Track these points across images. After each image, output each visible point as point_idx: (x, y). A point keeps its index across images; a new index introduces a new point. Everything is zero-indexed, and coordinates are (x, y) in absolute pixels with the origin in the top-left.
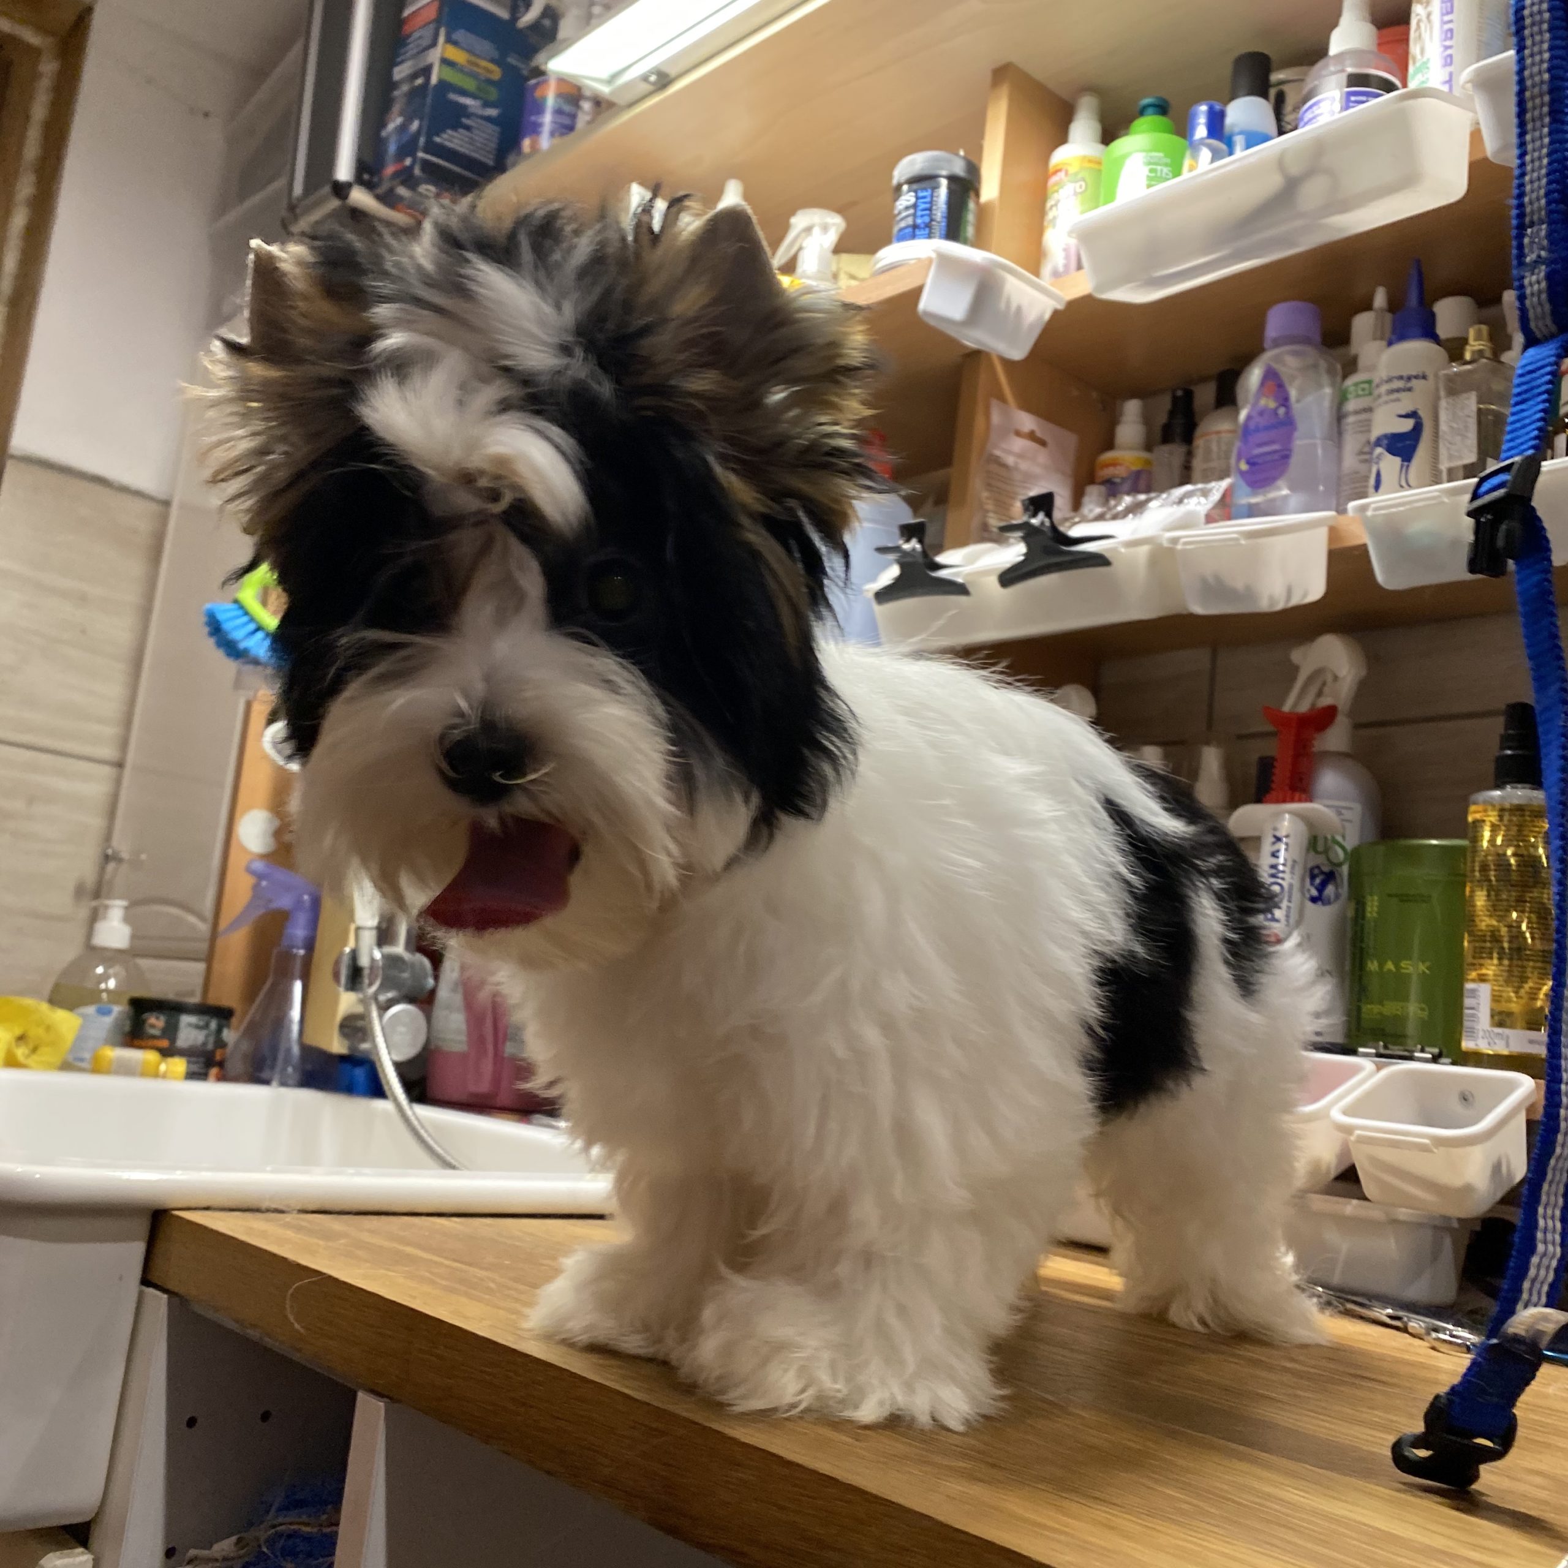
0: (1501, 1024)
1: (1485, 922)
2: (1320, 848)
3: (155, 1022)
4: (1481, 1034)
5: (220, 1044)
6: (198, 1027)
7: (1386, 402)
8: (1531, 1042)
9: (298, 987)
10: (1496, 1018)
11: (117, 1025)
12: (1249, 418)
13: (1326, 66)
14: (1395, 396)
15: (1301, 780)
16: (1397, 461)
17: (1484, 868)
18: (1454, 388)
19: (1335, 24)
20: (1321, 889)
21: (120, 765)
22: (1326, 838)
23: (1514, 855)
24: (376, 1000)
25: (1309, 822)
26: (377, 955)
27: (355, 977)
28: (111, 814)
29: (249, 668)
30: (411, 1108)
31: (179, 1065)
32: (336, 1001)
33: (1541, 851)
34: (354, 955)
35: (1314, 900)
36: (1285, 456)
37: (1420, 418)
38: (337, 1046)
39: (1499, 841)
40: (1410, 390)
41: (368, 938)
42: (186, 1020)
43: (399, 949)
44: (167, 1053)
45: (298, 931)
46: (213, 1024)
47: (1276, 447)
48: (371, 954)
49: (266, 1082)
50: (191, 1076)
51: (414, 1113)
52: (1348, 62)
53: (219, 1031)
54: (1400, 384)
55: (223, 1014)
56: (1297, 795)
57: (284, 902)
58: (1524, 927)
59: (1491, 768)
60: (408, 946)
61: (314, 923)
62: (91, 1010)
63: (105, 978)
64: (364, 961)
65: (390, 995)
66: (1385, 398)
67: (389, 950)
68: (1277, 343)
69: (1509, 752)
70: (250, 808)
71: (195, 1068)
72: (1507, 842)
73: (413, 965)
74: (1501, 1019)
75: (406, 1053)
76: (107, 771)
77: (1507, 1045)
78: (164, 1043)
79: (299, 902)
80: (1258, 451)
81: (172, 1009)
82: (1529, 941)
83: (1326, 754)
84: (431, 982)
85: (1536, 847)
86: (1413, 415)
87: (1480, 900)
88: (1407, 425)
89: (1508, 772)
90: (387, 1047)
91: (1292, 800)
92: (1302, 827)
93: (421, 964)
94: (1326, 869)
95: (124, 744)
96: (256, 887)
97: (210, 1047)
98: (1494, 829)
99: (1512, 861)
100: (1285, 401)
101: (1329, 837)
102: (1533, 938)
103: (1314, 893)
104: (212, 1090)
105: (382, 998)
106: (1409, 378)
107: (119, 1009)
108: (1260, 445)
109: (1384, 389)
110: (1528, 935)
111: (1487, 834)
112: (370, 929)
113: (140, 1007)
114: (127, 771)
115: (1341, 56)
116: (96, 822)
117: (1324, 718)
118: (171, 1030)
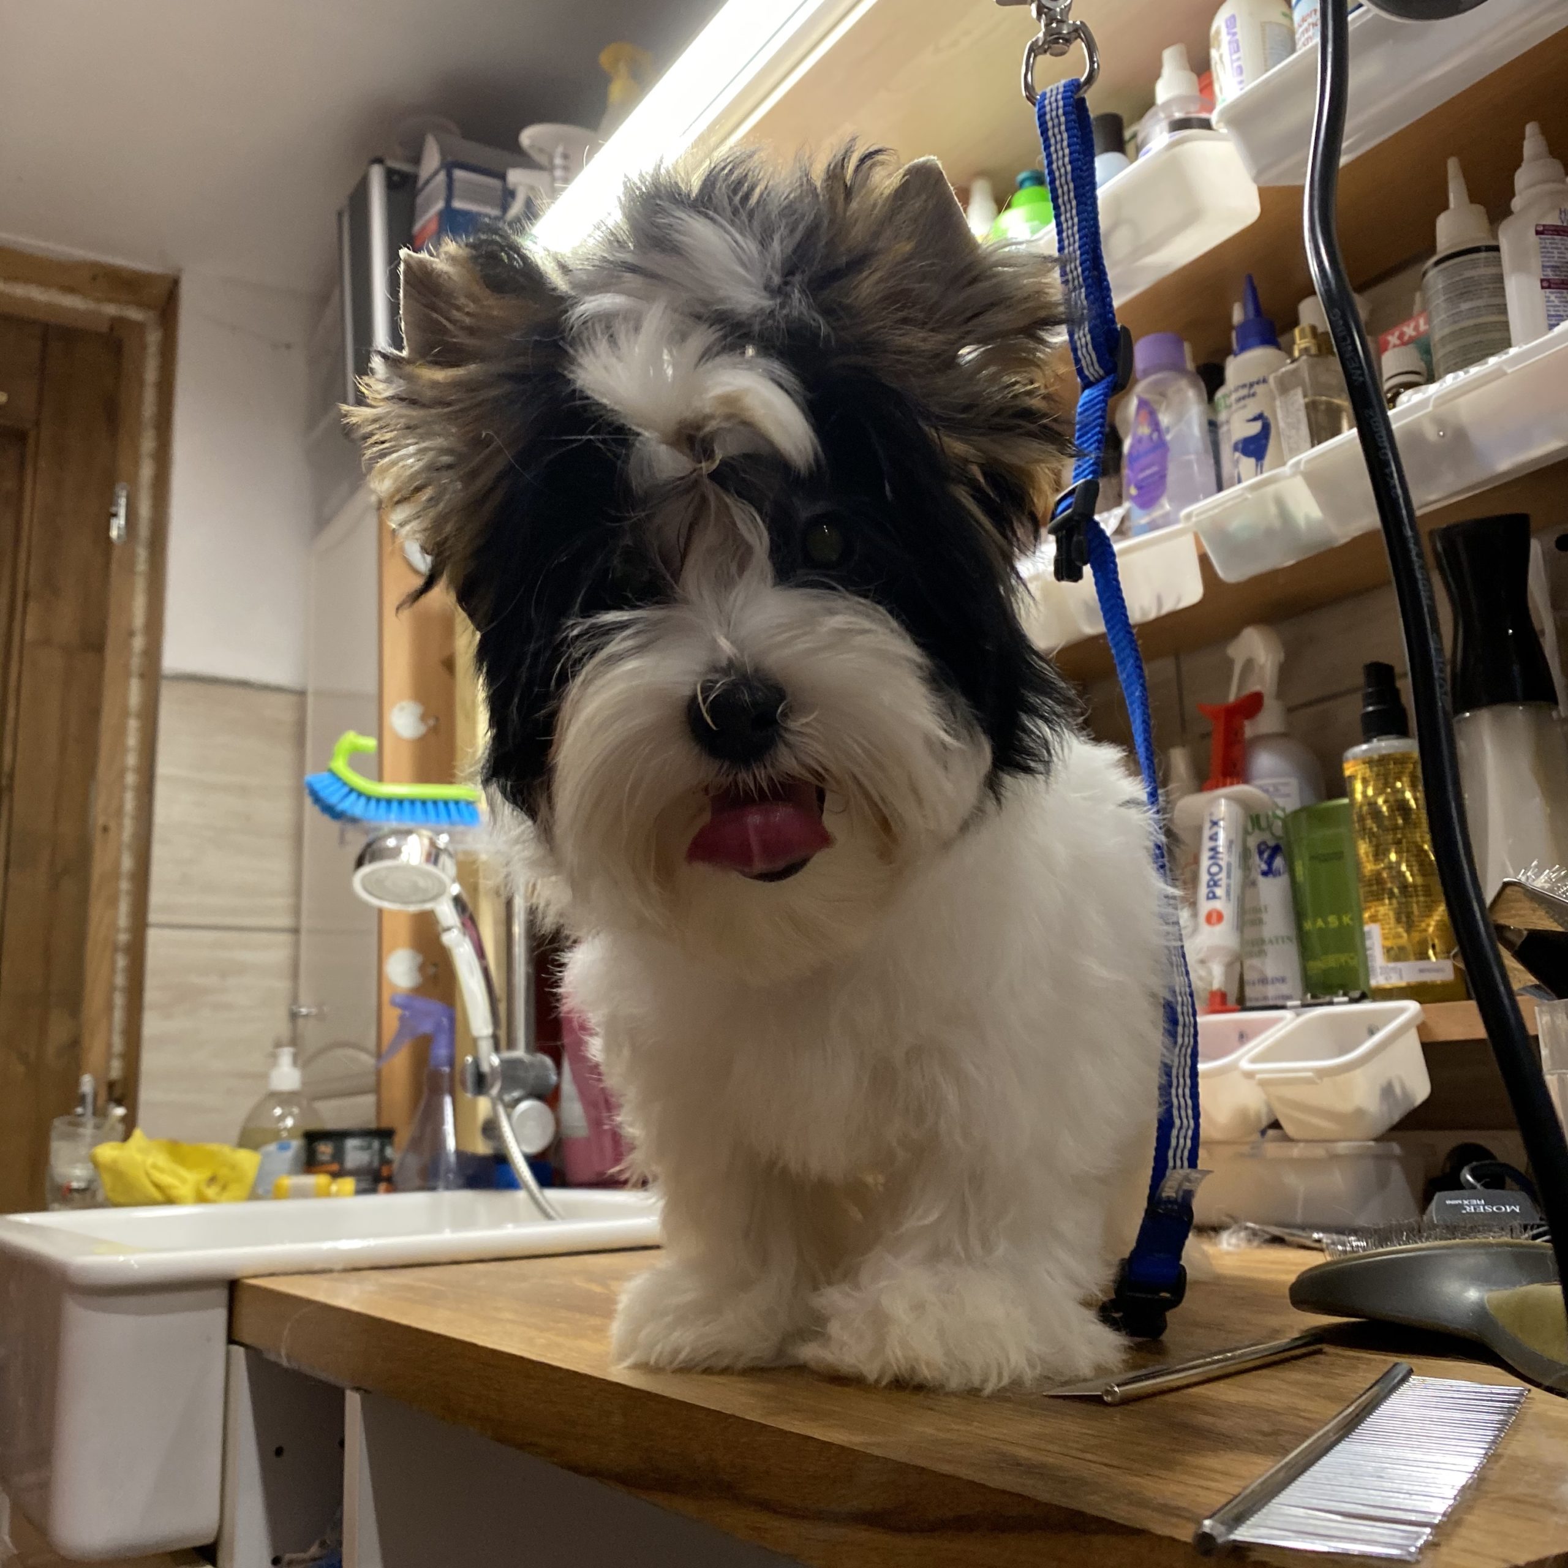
0: (1397, 959)
1: (1369, 867)
2: (1263, 824)
3: (325, 1150)
4: (1379, 971)
5: (385, 1161)
6: (362, 1148)
7: (1236, 411)
8: (1422, 971)
9: (448, 1102)
10: (1392, 953)
11: (296, 1158)
12: (1132, 447)
13: (1156, 114)
14: (1242, 403)
15: (1235, 766)
16: (1252, 461)
17: (1362, 819)
18: (1284, 386)
19: (1158, 76)
20: (1269, 862)
21: (296, 931)
22: (1267, 817)
23: (1385, 802)
24: (502, 1100)
25: (1244, 803)
26: (495, 1060)
27: (481, 1083)
28: (295, 975)
29: (349, 827)
30: (542, 1193)
31: (348, 1184)
32: (474, 1107)
33: (1408, 795)
34: (476, 1063)
35: (1265, 874)
36: (1162, 476)
37: (1266, 419)
38: (481, 1147)
39: (1370, 792)
40: (1254, 395)
41: (485, 1046)
42: (351, 1143)
43: (519, 1052)
44: (336, 1175)
45: (441, 1052)
46: (376, 1144)
47: (1155, 469)
48: (492, 1060)
49: (432, 1188)
50: (360, 1192)
51: (544, 1197)
52: (1174, 108)
53: (382, 1150)
54: (1245, 392)
55: (385, 1135)
56: (1228, 780)
57: (427, 1027)
58: (1404, 868)
59: (1358, 727)
60: (529, 1049)
61: (452, 1043)
62: (272, 1147)
63: (282, 1118)
64: (485, 1068)
65: (516, 1094)
66: (1234, 407)
67: (508, 1055)
68: (1146, 373)
69: (1370, 709)
70: (393, 948)
71: (364, 1185)
72: (1378, 792)
73: (532, 1065)
74: (1396, 954)
75: (535, 1147)
76: (285, 938)
77: (1401, 977)
78: (335, 1167)
79: (439, 1025)
80: (1141, 476)
81: (338, 1137)
82: (1410, 879)
83: (1261, 739)
84: (554, 1078)
85: (1403, 792)
86: (1260, 417)
87: (1364, 848)
88: (1256, 428)
89: (1374, 727)
90: (517, 1141)
91: (1224, 785)
92: (1237, 809)
93: (543, 1065)
94: (1272, 843)
95: (297, 911)
96: (402, 1019)
97: (376, 1164)
98: (1365, 782)
99: (1384, 809)
100: (1156, 426)
101: (1270, 813)
102: (1412, 875)
103: (1264, 867)
104: (382, 1201)
105: (507, 1098)
106: (1251, 385)
107: (296, 1144)
108: (1143, 470)
109: (1234, 397)
110: (1408, 874)
111: (1358, 786)
112: (486, 1038)
113: (312, 1138)
114: (304, 937)
115: (1167, 104)
116: (282, 985)
117: (1252, 705)
118: (339, 1155)
